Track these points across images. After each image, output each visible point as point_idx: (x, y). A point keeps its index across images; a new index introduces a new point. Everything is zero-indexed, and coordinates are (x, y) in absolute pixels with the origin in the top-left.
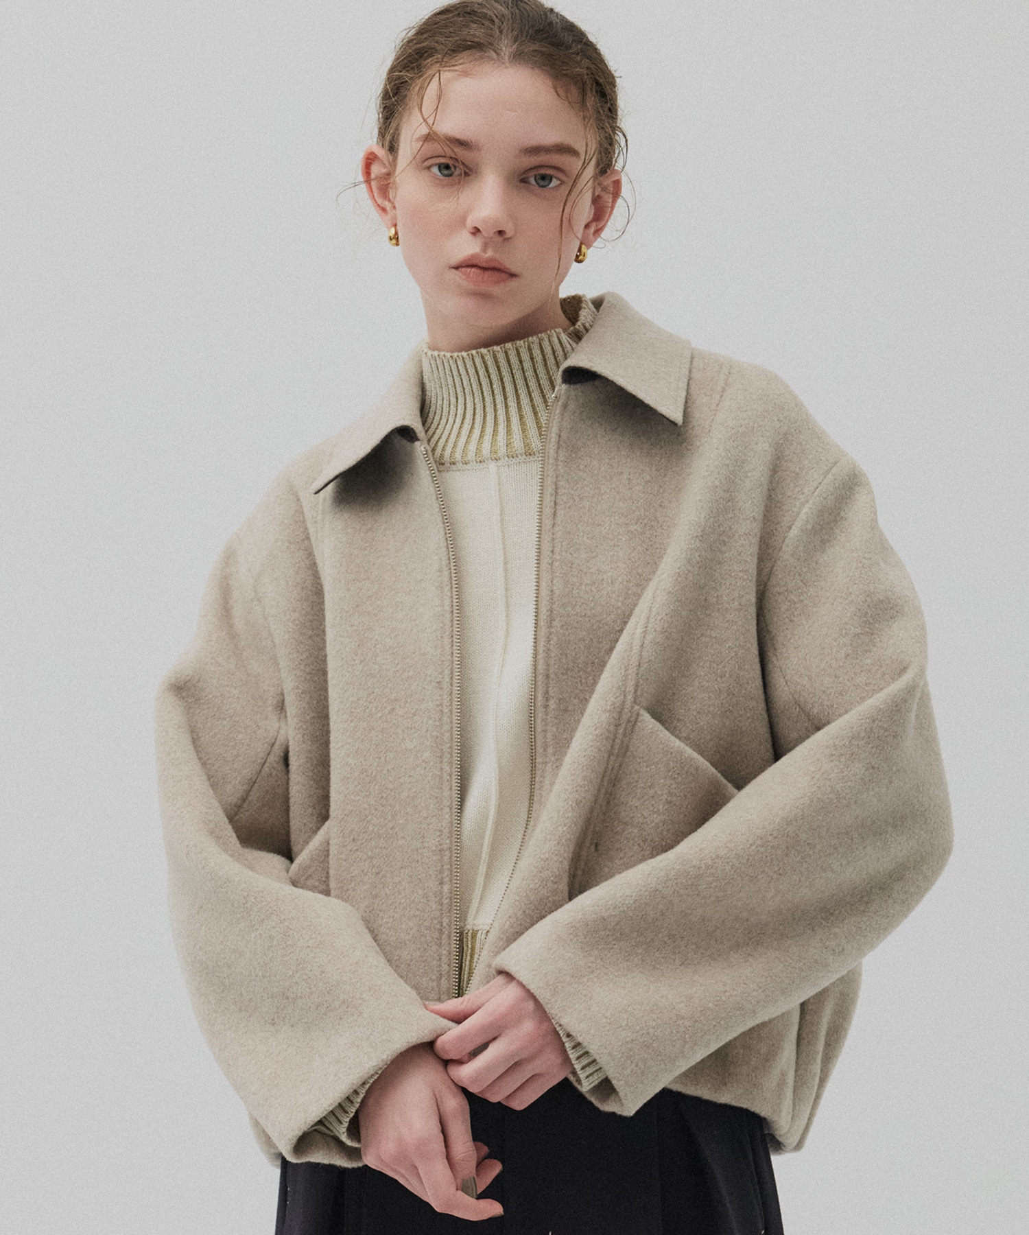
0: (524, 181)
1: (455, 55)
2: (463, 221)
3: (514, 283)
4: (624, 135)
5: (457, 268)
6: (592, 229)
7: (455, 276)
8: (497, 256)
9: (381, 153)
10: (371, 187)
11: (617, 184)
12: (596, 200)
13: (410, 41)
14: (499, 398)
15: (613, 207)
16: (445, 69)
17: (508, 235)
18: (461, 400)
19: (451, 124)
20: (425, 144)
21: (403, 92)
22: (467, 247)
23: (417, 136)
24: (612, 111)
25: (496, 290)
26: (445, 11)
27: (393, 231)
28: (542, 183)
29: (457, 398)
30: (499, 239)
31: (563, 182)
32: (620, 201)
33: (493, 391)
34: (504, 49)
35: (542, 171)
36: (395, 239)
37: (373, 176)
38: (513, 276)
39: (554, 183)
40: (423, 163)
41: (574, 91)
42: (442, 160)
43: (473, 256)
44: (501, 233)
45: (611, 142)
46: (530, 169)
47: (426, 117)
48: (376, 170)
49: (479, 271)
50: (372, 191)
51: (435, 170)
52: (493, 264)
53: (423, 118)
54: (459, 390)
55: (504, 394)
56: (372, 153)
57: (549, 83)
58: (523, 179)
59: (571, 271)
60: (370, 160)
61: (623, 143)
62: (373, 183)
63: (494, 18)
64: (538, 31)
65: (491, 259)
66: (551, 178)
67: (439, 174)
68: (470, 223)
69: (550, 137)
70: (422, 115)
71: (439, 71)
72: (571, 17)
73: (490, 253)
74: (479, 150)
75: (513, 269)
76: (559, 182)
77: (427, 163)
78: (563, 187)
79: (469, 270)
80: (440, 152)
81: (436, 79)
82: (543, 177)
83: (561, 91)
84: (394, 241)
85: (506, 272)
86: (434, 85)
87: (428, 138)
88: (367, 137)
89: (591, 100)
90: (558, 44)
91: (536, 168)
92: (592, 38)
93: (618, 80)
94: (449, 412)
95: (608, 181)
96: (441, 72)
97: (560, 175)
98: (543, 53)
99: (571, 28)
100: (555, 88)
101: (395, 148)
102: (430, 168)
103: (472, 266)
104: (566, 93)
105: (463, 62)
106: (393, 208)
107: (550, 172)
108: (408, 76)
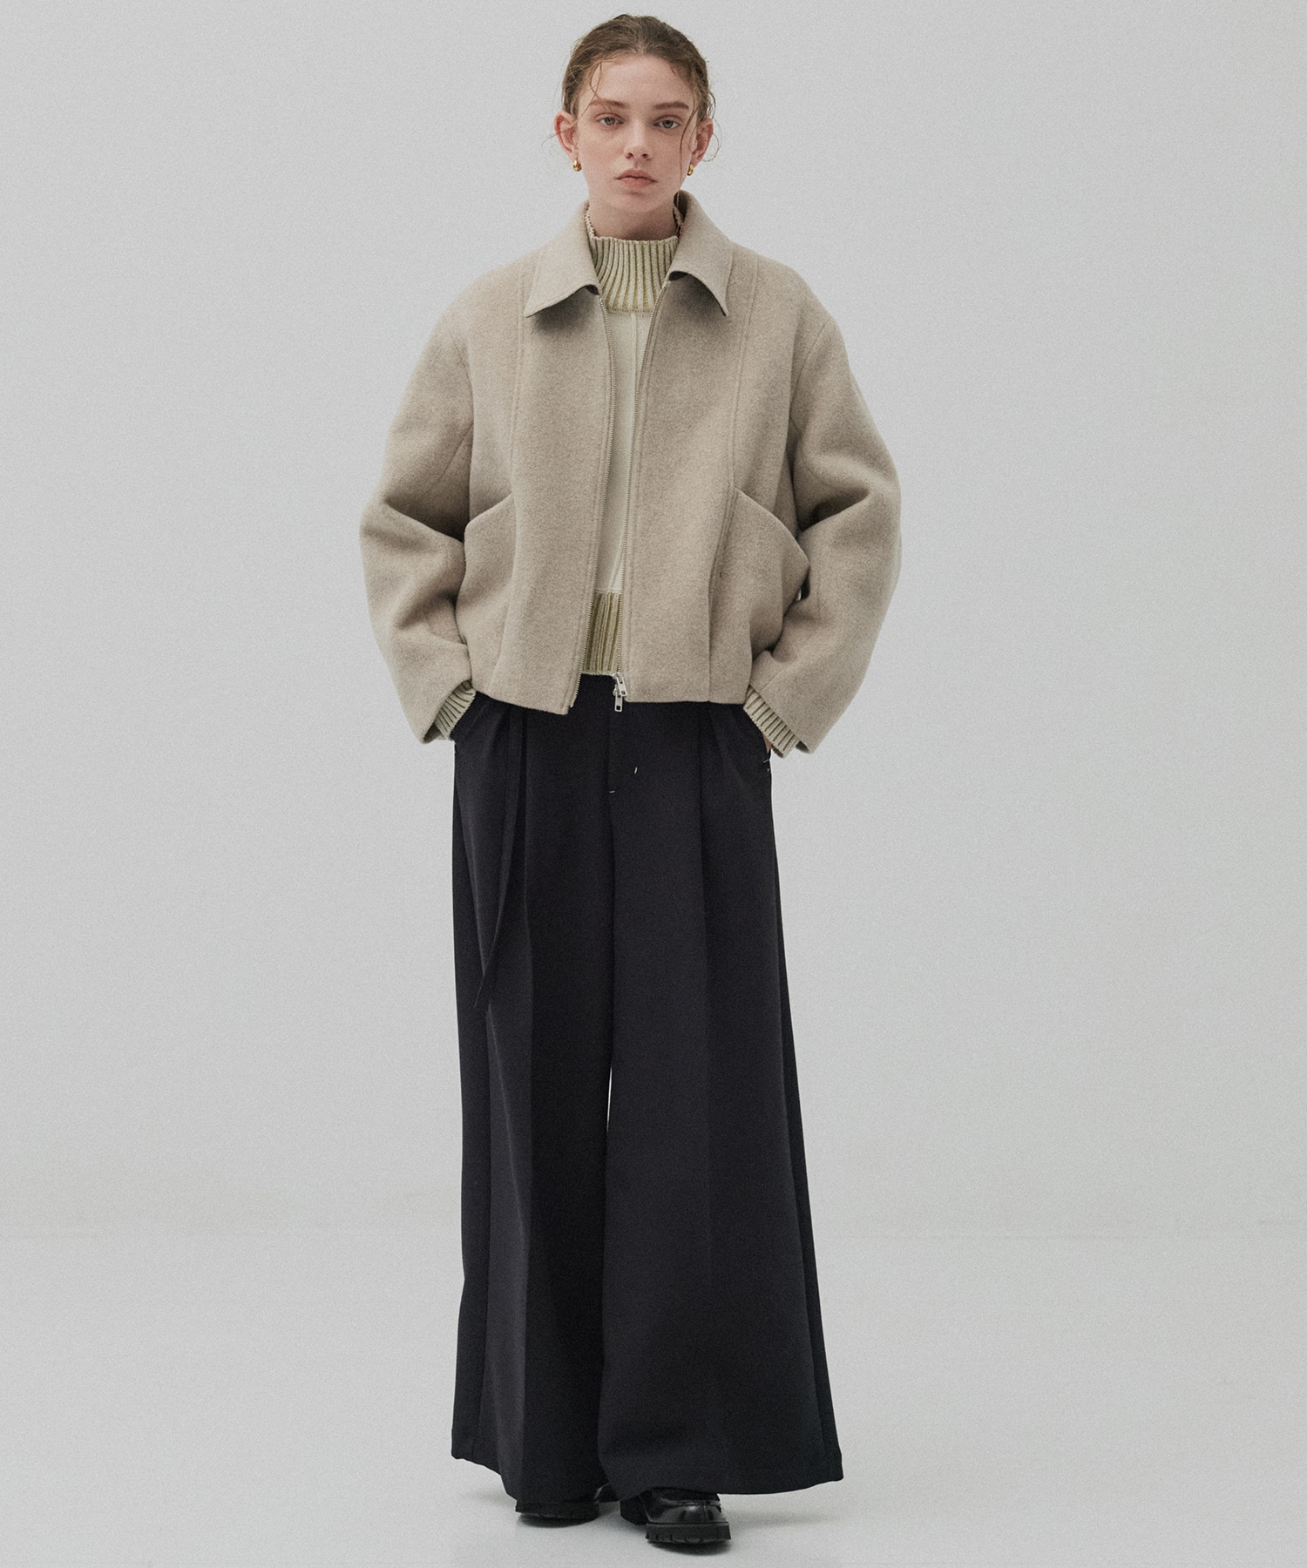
0: (656, 125)
1: (612, 53)
2: (622, 148)
3: (654, 186)
5: (619, 179)
6: (697, 155)
7: (618, 183)
8: (644, 170)
9: (565, 115)
10: (560, 137)
11: (710, 127)
12: (699, 137)
13: (581, 47)
15: (709, 141)
16: (605, 62)
17: (649, 157)
19: (610, 92)
20: (595, 107)
21: (580, 76)
22: (625, 166)
23: (589, 102)
24: (705, 83)
25: (646, 190)
26: (601, 28)
27: (575, 163)
28: (667, 126)
30: (644, 160)
31: (679, 125)
32: (713, 137)
34: (640, 47)
35: (667, 119)
36: (579, 167)
37: (562, 130)
38: (653, 181)
39: (674, 125)
40: (595, 119)
41: (684, 70)
42: (606, 116)
43: (630, 171)
44: (645, 155)
45: (705, 97)
46: (659, 117)
47: (594, 91)
48: (564, 126)
49: (633, 179)
50: (562, 141)
51: (603, 122)
52: (641, 175)
56: (561, 116)
57: (668, 65)
59: (686, 180)
60: (559, 120)
61: (712, 102)
62: (562, 134)
63: (633, 30)
64: (659, 36)
65: (641, 171)
66: (672, 122)
67: (605, 124)
68: (626, 151)
69: (671, 98)
70: (592, 90)
71: (601, 63)
72: (676, 27)
73: (639, 168)
74: (629, 107)
75: (654, 177)
76: (677, 125)
77: (598, 118)
78: (679, 128)
79: (627, 179)
80: (604, 111)
81: (599, 67)
82: (668, 122)
83: (675, 70)
84: (577, 168)
85: (649, 180)
86: (598, 71)
87: (597, 103)
88: (557, 107)
89: (694, 74)
90: (671, 42)
91: (663, 117)
92: (689, 40)
93: (707, 64)
95: (705, 125)
97: (677, 121)
98: (664, 49)
99: (677, 34)
100: (671, 68)
101: (575, 112)
102: (599, 121)
103: (629, 177)
104: (678, 71)
105: (616, 56)
106: (576, 148)
107: (672, 119)
108: (582, 67)
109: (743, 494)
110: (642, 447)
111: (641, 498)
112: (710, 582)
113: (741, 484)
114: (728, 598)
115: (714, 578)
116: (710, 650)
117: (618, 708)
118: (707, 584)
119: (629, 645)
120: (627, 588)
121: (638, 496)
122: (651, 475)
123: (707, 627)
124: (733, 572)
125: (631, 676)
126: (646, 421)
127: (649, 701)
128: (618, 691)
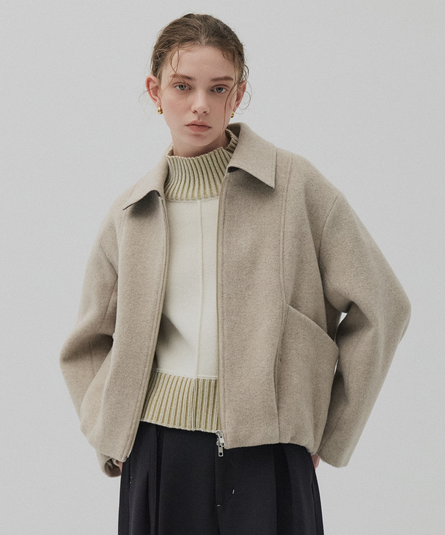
1: (184, 43)
2: (190, 108)
3: (210, 130)
4: (247, 68)
5: (188, 126)
7: (187, 129)
8: (204, 121)
9: (153, 78)
10: (150, 91)
11: (245, 86)
14: (200, 175)
15: (243, 95)
16: (180, 49)
17: (207, 113)
18: (184, 175)
19: (183, 70)
20: (174, 79)
21: (163, 57)
22: (192, 118)
23: (170, 75)
24: (243, 60)
25: (204, 133)
27: (159, 108)
28: (219, 91)
29: (182, 174)
30: (204, 114)
31: (227, 90)
33: (198, 173)
34: (203, 40)
35: (219, 87)
36: (161, 111)
37: (150, 88)
38: (210, 128)
39: (224, 90)
41: (230, 55)
42: (180, 84)
43: (195, 121)
44: (205, 112)
46: (215, 86)
47: (173, 68)
48: (152, 85)
49: (197, 127)
50: (151, 94)
52: (202, 124)
53: (172, 68)
54: (183, 171)
55: (202, 173)
56: (149, 78)
57: (220, 52)
58: (212, 90)
60: (149, 81)
61: (247, 71)
63: (198, 27)
65: (202, 122)
66: (222, 89)
67: (179, 89)
68: (193, 109)
69: (222, 74)
70: (172, 67)
71: (178, 50)
73: (201, 120)
74: (195, 80)
75: (209, 125)
76: (226, 90)
77: (175, 85)
78: (227, 92)
80: (179, 81)
81: (177, 53)
82: (219, 89)
83: (225, 56)
84: (160, 112)
85: (207, 126)
86: (176, 55)
87: (175, 76)
91: (217, 85)
94: (178, 179)
95: (241, 86)
96: (179, 50)
97: (226, 88)
98: (218, 42)
99: (227, 29)
100: (223, 55)
101: (160, 78)
102: (175, 87)
103: (194, 125)
104: (227, 56)
105: (187, 45)
106: (159, 99)
107: (223, 87)
108: (165, 50)
109: (291, 308)
110: (222, 281)
111: (225, 314)
112: (275, 366)
113: (289, 302)
114: (288, 375)
115: (277, 363)
116: (278, 411)
117: (221, 454)
118: (272, 369)
119: (225, 411)
120: (221, 373)
121: (223, 313)
122: (230, 298)
123: (274, 397)
124: (289, 358)
125: (227, 432)
126: (223, 264)
127: (240, 447)
128: (219, 443)
